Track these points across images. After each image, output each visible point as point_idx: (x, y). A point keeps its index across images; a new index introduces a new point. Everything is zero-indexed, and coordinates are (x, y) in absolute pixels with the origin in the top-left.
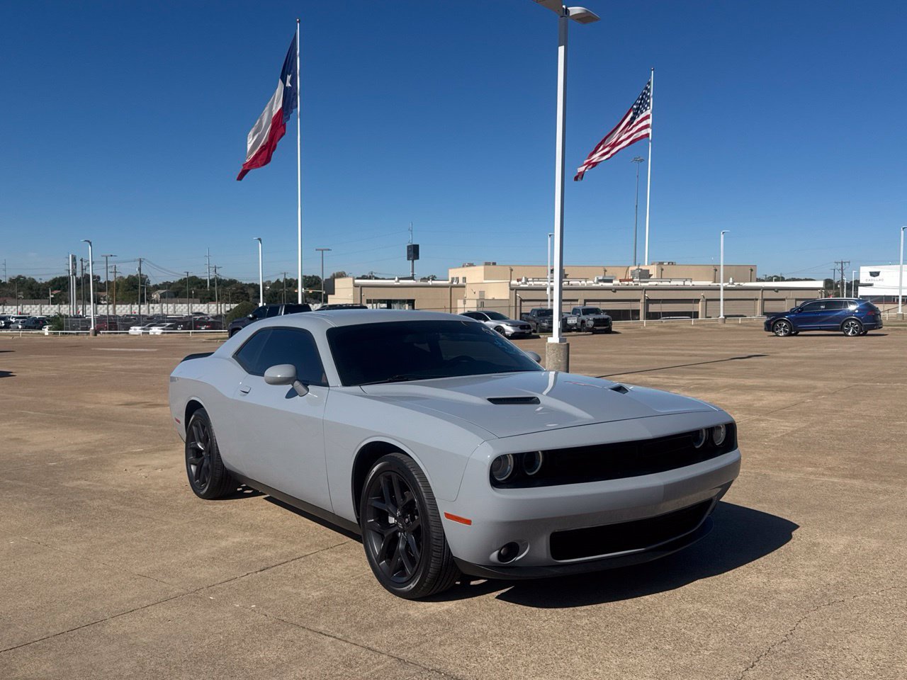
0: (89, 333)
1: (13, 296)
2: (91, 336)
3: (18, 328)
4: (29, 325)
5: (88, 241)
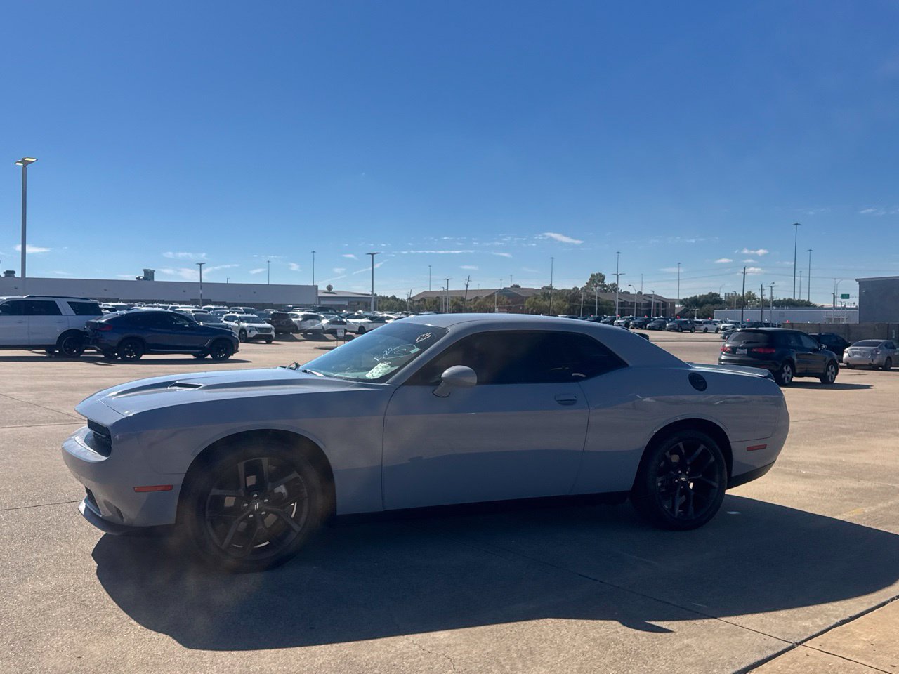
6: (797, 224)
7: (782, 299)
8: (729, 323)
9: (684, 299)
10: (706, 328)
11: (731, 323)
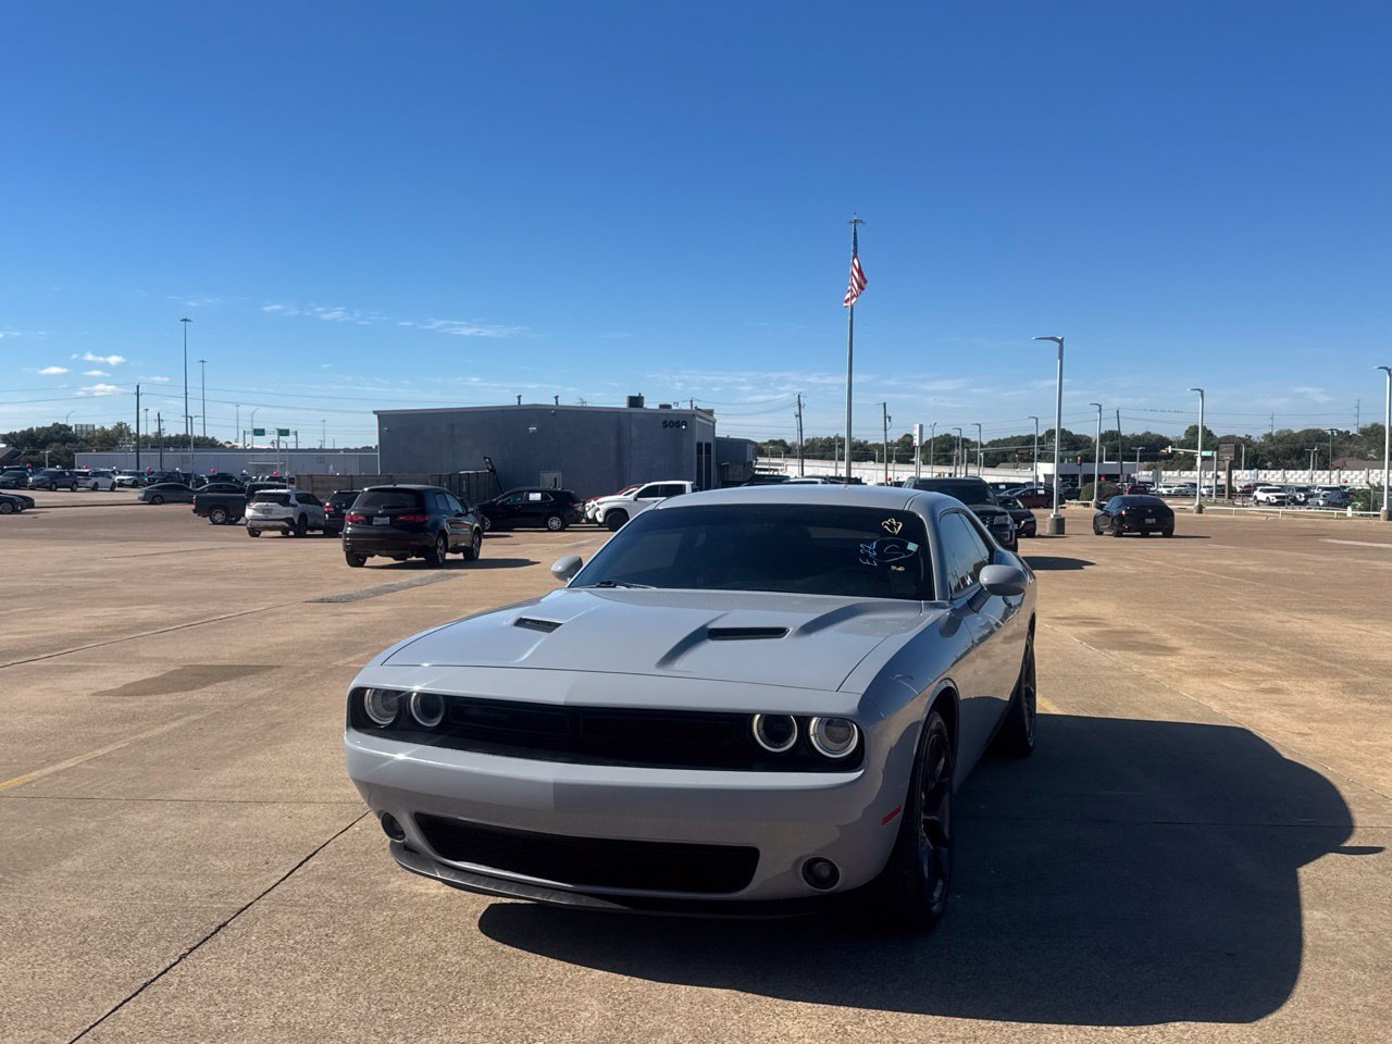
0: (1379, 515)
1: (1362, 457)
2: (1382, 520)
3: (1318, 504)
4: (1333, 501)
5: (1386, 368)
6: (185, 320)
7: (173, 435)
8: (125, 474)
9: (10, 434)
10: (96, 484)
11: (130, 474)
